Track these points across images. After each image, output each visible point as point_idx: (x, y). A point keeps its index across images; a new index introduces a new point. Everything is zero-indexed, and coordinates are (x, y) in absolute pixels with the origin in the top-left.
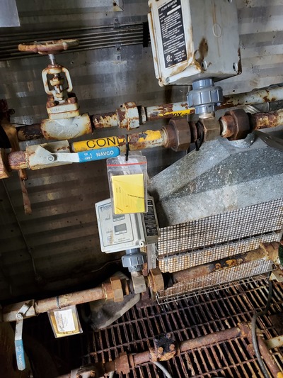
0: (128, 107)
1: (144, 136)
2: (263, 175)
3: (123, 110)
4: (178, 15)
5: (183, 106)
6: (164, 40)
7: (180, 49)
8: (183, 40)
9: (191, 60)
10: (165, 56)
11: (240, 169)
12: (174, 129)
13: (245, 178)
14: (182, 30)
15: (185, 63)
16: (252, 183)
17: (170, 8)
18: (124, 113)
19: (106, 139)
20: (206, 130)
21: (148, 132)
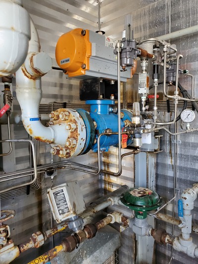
0: (38, 235)
1: (55, 250)
2: (99, 247)
3: (35, 237)
4: (63, 196)
5: (62, 226)
6: (57, 204)
7: (66, 208)
8: (67, 204)
9: (72, 212)
10: (59, 211)
11: (89, 248)
12: (67, 242)
13: (92, 252)
14: (65, 201)
15: (69, 213)
16: (95, 254)
17: (59, 193)
18: (36, 239)
19: (38, 258)
20: (80, 238)
21: (56, 247)
